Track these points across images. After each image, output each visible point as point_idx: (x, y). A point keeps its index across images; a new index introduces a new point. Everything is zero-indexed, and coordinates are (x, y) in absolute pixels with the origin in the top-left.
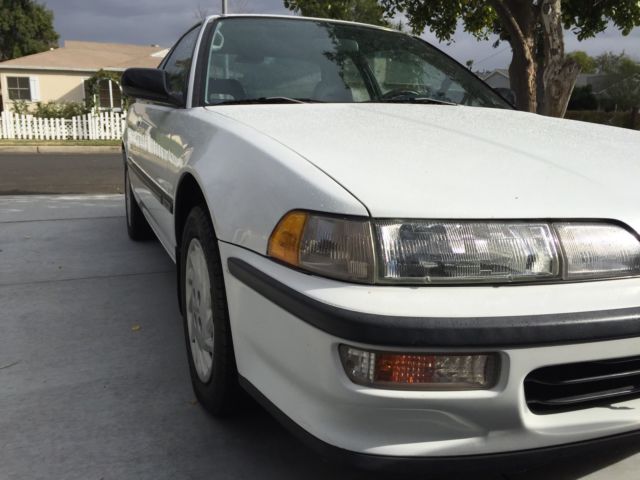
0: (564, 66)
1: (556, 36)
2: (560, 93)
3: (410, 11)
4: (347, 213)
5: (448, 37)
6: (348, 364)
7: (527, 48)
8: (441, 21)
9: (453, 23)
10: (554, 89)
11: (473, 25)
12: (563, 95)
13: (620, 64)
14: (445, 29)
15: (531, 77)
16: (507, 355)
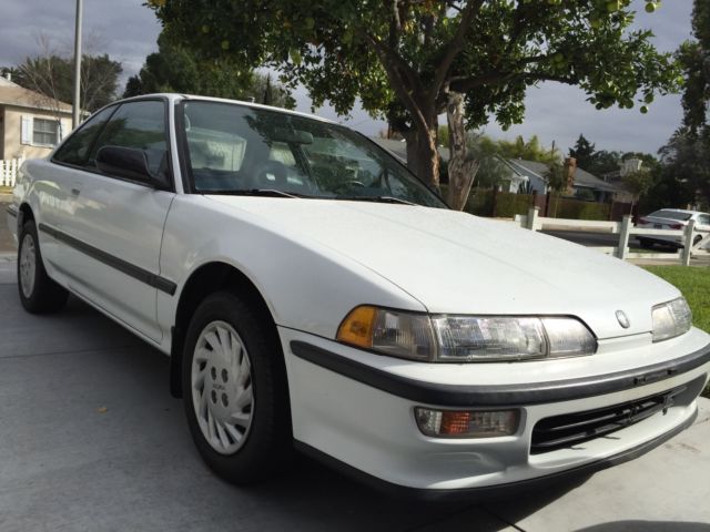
0: (466, 161)
1: (459, 134)
2: (462, 184)
3: (311, 84)
4: (411, 309)
5: (346, 113)
6: (421, 422)
7: (431, 140)
8: (340, 96)
9: (352, 100)
10: (457, 180)
11: (370, 104)
12: (465, 186)
13: (480, 142)
14: (343, 105)
15: (435, 167)
16: (525, 411)
